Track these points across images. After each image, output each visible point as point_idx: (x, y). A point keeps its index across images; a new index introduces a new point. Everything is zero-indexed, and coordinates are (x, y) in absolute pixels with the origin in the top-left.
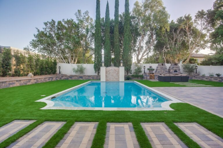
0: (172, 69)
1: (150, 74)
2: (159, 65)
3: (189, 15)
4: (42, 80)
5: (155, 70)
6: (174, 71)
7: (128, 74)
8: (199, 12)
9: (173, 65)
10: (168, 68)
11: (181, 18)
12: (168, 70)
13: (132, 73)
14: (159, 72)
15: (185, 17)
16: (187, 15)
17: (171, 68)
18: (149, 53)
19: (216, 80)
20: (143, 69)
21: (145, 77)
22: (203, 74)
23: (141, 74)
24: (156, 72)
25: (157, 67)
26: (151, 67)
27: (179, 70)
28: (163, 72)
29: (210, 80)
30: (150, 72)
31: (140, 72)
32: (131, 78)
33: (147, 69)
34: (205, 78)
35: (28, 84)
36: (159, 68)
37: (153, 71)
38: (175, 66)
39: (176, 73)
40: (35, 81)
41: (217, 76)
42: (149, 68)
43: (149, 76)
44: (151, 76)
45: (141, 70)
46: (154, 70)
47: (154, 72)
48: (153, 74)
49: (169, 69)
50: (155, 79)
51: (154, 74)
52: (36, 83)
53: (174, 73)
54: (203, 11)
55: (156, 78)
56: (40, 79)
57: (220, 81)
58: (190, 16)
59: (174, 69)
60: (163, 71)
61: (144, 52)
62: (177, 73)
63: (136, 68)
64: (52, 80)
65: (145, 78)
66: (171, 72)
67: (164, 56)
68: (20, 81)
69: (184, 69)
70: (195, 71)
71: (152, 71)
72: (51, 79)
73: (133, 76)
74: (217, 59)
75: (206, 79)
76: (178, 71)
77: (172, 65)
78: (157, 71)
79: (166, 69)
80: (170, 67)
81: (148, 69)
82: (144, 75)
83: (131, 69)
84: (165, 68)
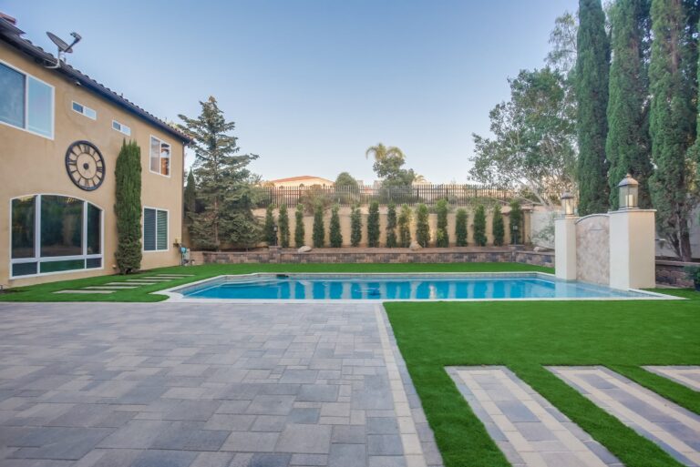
4: (433, 257)
35: (392, 261)
40: (411, 258)
52: (411, 262)
56: (424, 254)
64: (469, 260)
68: (374, 254)
72: (466, 257)
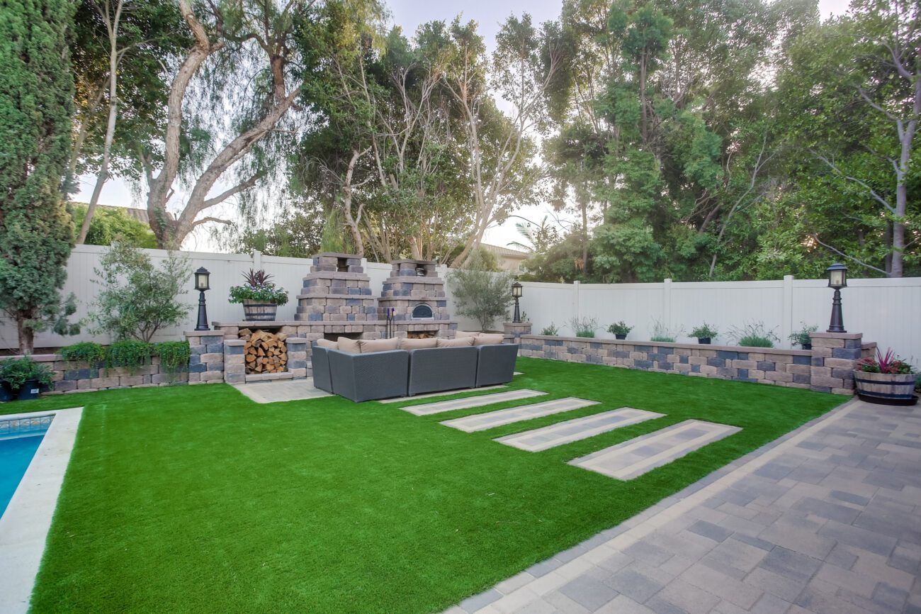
0: (405, 293)
1: (254, 330)
2: (318, 267)
3: (472, 26)
5: (292, 304)
6: (411, 309)
7: (28, 334)
8: (513, 22)
9: (409, 274)
10: (376, 289)
11: (438, 26)
12: (376, 304)
13: (75, 330)
14: (319, 316)
15: (456, 30)
16: (463, 24)
17: (398, 287)
18: (252, 182)
19: (620, 360)
20: (186, 298)
21: (204, 359)
22: (547, 326)
23: (170, 334)
24: (297, 317)
25: (307, 283)
26: (257, 279)
27: (442, 303)
28: (350, 317)
29: (589, 358)
30: (250, 316)
31: (168, 314)
32: (58, 376)
33: (227, 294)
34: (564, 347)
36: (319, 289)
37: (280, 308)
38: (420, 279)
39: (424, 320)
41: (612, 337)
42: (242, 282)
43: (235, 349)
44: (259, 346)
45: (177, 299)
46: (282, 300)
47: (283, 314)
48: (275, 330)
49: (383, 294)
50: (292, 371)
51: (281, 335)
53: (415, 320)
54: (527, 19)
55: (301, 364)
57: (638, 363)
58: (477, 32)
59: (416, 294)
60: (345, 308)
61: (210, 169)
62: (433, 318)
63: (123, 280)
65: (204, 368)
66: (400, 317)
67: (349, 216)
69: (458, 300)
70: (511, 309)
71: (269, 310)
73: (77, 355)
74: (613, 245)
75: (571, 351)
76: (434, 308)
77: (399, 273)
78: (309, 309)
79: (368, 292)
80: (387, 286)
81: (239, 295)
82: (194, 344)
83: (64, 294)
84: (360, 292)
